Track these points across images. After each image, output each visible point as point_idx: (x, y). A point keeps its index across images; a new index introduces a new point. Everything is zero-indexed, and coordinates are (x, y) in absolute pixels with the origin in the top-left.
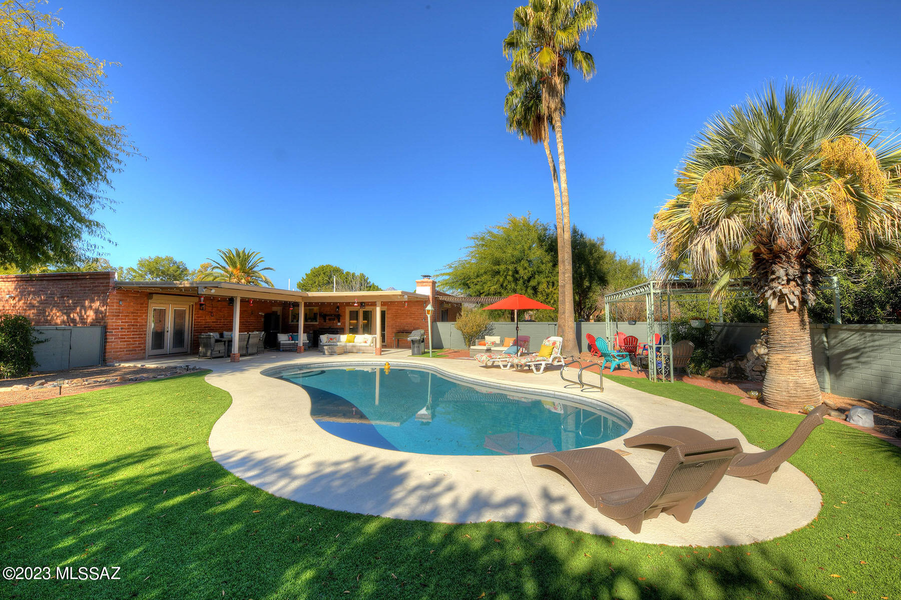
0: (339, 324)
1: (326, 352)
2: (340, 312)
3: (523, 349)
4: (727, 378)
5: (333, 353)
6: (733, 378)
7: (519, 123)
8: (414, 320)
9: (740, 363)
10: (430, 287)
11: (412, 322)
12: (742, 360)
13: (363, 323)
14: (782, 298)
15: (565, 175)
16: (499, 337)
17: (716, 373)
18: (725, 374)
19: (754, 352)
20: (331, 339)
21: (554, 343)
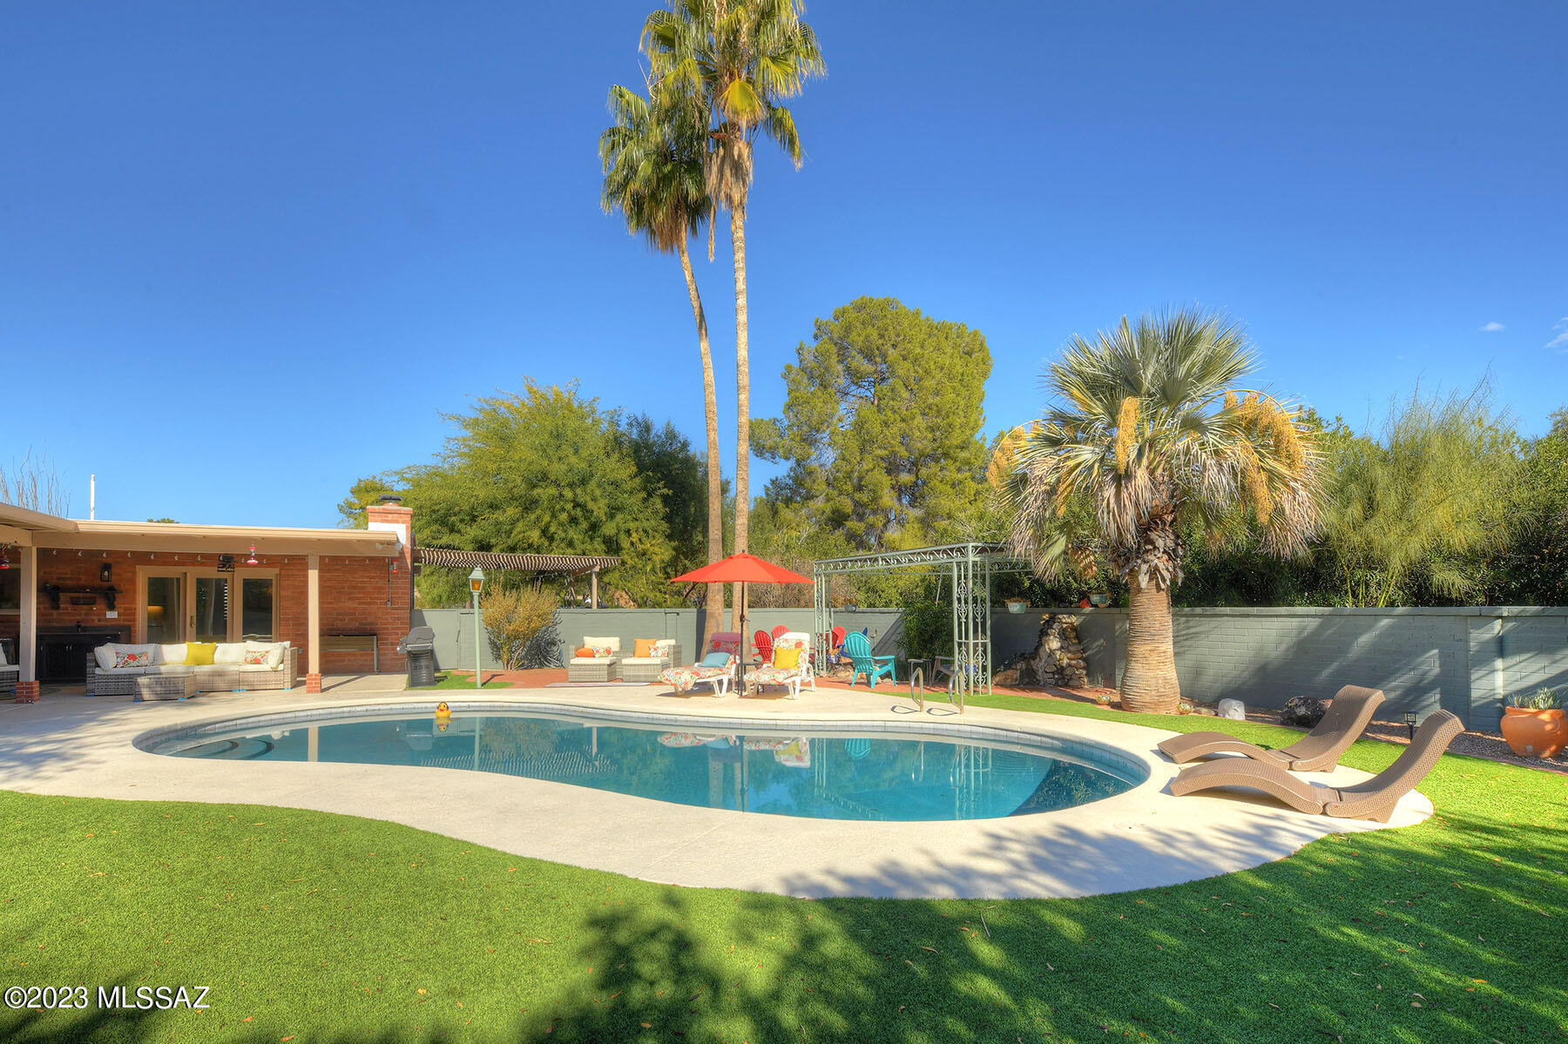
0: (112, 615)
1: (146, 694)
2: (115, 580)
3: (735, 658)
4: (1018, 685)
5: (173, 696)
6: (1026, 684)
7: (638, 203)
8: (360, 604)
9: (1032, 662)
10: (404, 526)
11: (354, 609)
12: (1034, 659)
13: (149, 614)
14: (1154, 573)
15: (746, 334)
16: (617, 639)
17: (1006, 679)
18: (1016, 680)
19: (1047, 647)
20: (132, 657)
21: (799, 645)
